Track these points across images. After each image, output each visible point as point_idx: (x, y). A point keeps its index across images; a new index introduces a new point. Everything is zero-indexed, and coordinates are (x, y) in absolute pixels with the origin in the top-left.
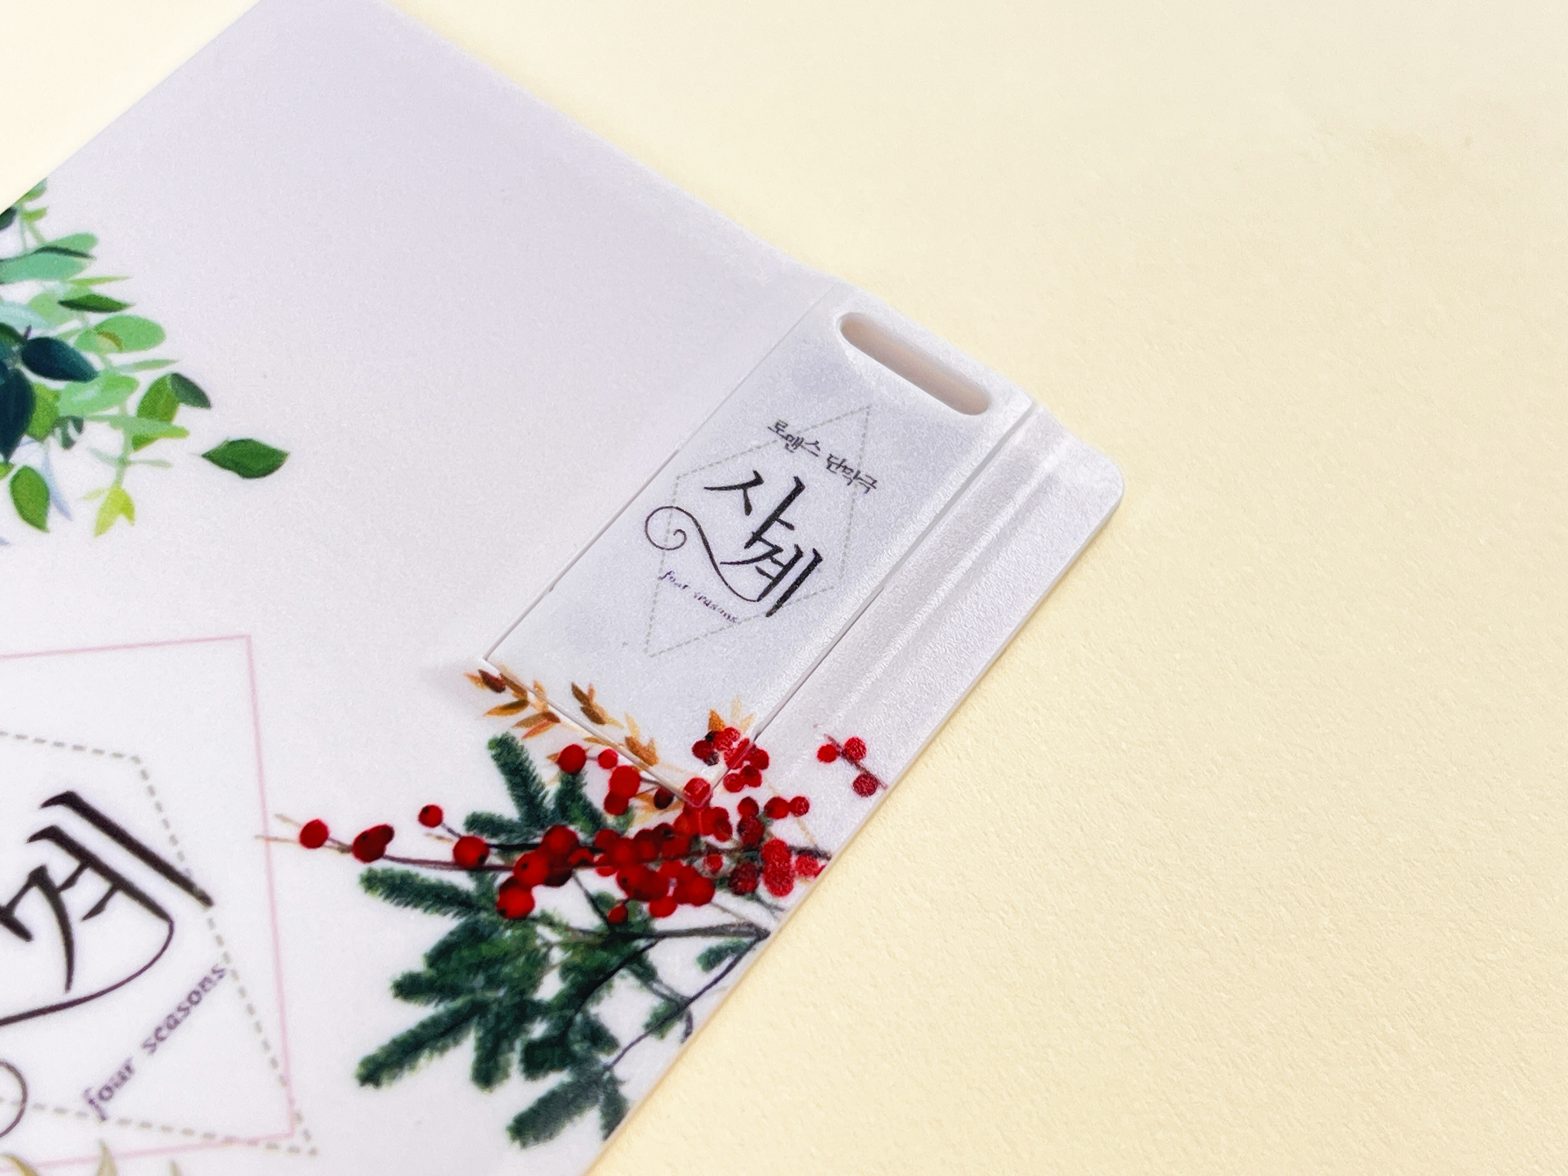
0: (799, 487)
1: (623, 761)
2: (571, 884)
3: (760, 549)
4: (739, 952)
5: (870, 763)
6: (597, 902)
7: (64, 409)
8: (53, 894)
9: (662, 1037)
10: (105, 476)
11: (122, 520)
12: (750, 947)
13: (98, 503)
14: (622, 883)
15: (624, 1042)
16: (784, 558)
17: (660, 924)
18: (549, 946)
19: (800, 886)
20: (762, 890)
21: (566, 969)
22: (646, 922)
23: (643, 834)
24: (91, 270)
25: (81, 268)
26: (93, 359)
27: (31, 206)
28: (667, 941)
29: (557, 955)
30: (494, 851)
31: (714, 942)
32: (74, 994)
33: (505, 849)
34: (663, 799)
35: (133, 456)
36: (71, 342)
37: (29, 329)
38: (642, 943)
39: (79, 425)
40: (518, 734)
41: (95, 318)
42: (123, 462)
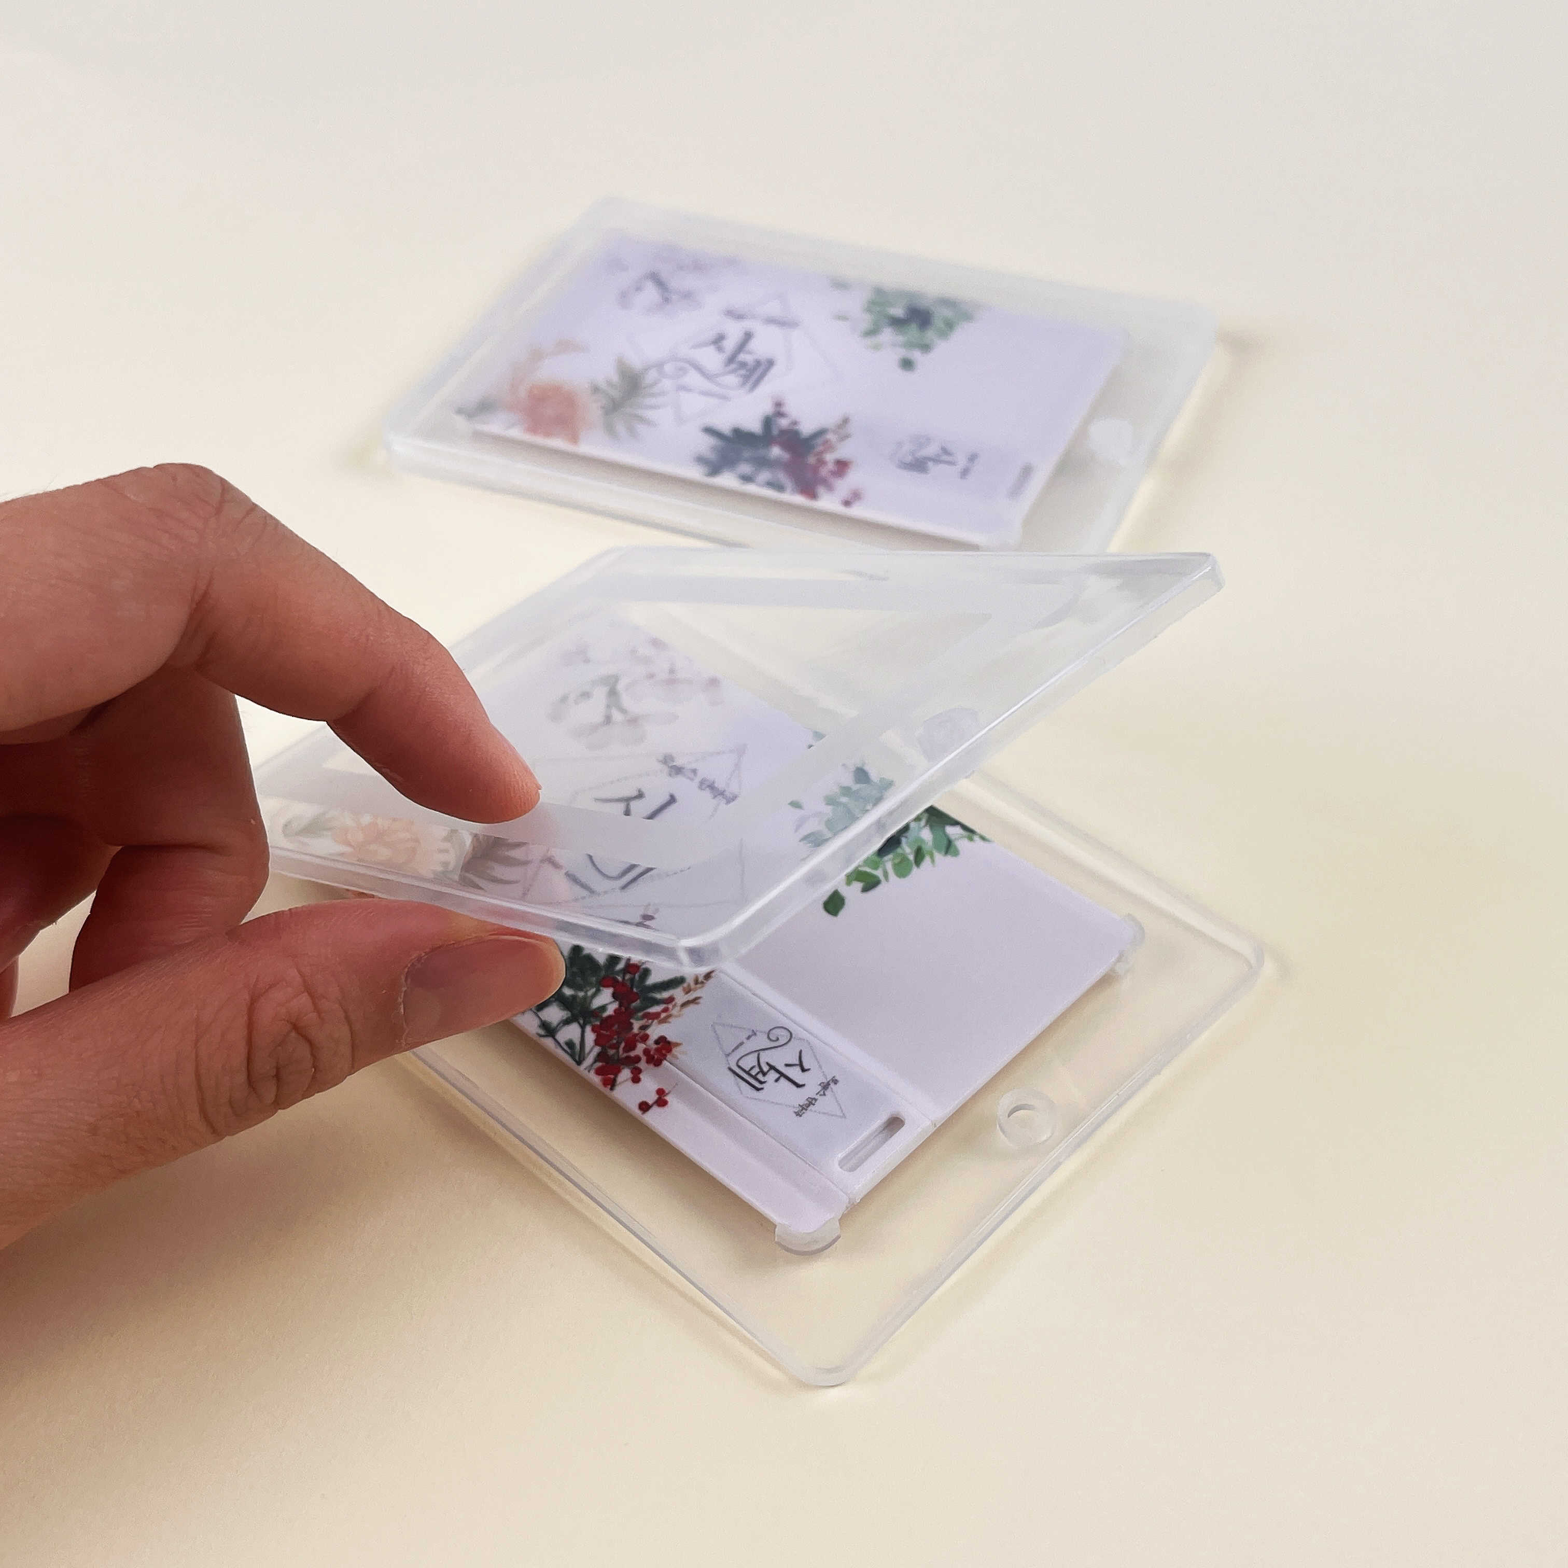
1: (663, 1015)
2: (612, 999)
4: (572, 1055)
6: (603, 1008)
9: (540, 1027)
12: (575, 1060)
14: (610, 1017)
15: (540, 1014)
17: (588, 1029)
18: (586, 992)
19: (599, 1078)
21: (574, 997)
22: (590, 1022)
24: (938, 856)
25: (939, 853)
26: (890, 856)
27: (976, 837)
28: (581, 1029)
29: (581, 994)
30: (632, 976)
31: (578, 1046)
33: (632, 980)
34: (644, 1029)
37: (906, 837)
38: (581, 1022)
41: (911, 857)
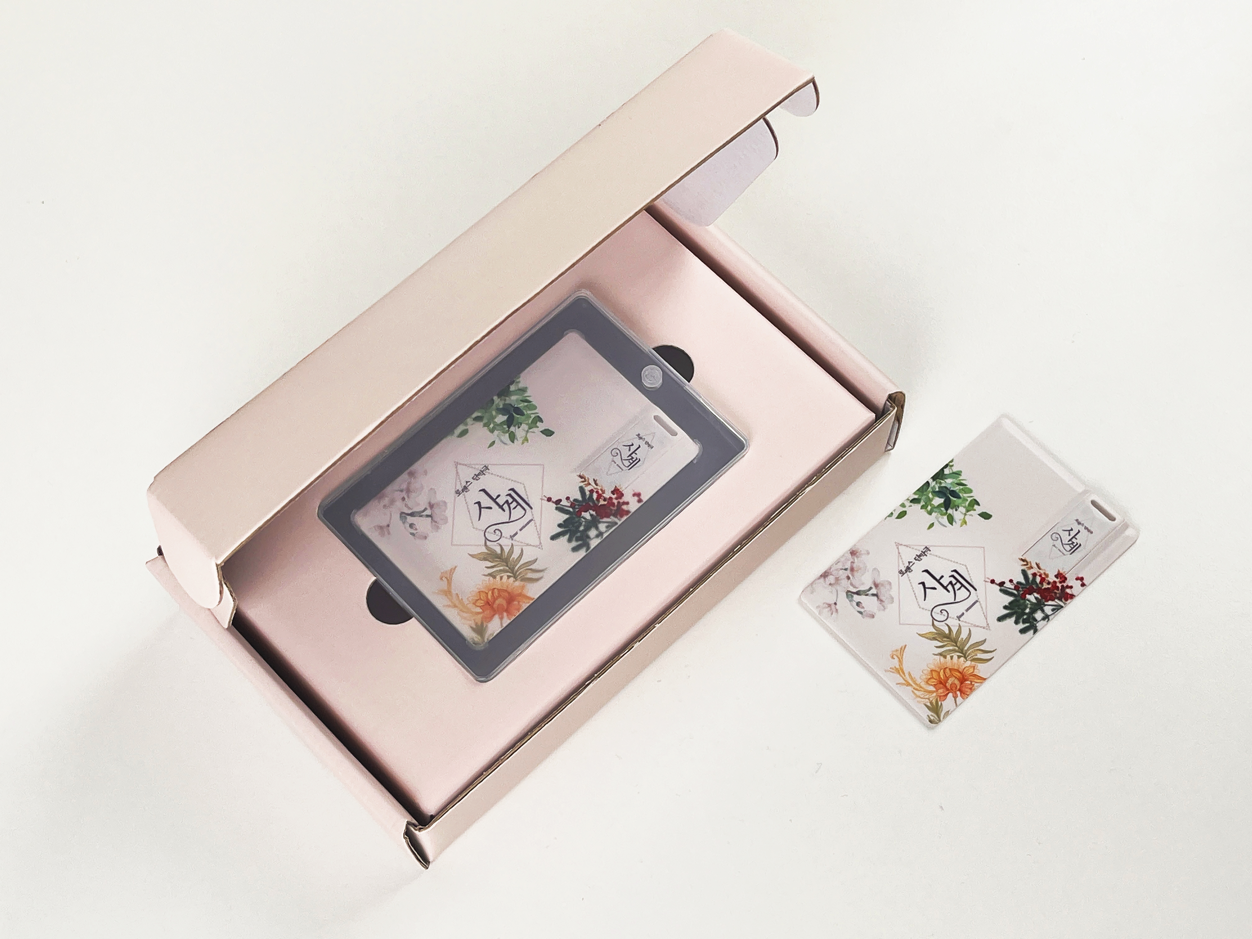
0: (1079, 531)
1: (1043, 576)
2: (1032, 595)
3: (1070, 542)
4: (1058, 609)
5: (1085, 581)
6: (1036, 598)
7: (956, 504)
8: (953, 586)
9: (1044, 621)
10: (962, 517)
11: (965, 525)
12: (1060, 609)
13: (961, 521)
14: (1041, 596)
15: (1038, 621)
16: (1074, 544)
17: (1046, 603)
18: (1028, 604)
19: (1069, 601)
20: (1063, 600)
21: (1030, 608)
22: (1044, 603)
23: (1045, 589)
24: (961, 478)
25: (959, 477)
26: (961, 494)
27: (951, 464)
28: (1047, 606)
29: (1029, 606)
30: (1021, 588)
31: (1054, 607)
32: (956, 601)
34: (1049, 583)
35: (967, 514)
36: (957, 491)
37: (950, 488)
38: (1043, 606)
39: (958, 507)
40: (1026, 569)
41: (961, 487)
42: (965, 514)
